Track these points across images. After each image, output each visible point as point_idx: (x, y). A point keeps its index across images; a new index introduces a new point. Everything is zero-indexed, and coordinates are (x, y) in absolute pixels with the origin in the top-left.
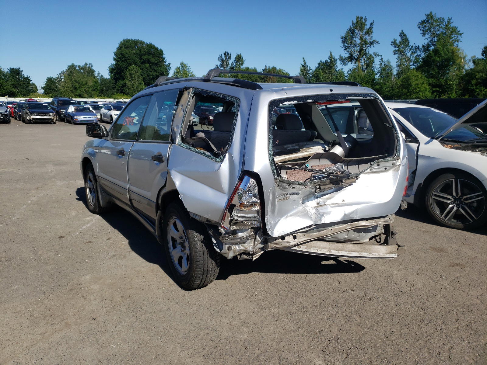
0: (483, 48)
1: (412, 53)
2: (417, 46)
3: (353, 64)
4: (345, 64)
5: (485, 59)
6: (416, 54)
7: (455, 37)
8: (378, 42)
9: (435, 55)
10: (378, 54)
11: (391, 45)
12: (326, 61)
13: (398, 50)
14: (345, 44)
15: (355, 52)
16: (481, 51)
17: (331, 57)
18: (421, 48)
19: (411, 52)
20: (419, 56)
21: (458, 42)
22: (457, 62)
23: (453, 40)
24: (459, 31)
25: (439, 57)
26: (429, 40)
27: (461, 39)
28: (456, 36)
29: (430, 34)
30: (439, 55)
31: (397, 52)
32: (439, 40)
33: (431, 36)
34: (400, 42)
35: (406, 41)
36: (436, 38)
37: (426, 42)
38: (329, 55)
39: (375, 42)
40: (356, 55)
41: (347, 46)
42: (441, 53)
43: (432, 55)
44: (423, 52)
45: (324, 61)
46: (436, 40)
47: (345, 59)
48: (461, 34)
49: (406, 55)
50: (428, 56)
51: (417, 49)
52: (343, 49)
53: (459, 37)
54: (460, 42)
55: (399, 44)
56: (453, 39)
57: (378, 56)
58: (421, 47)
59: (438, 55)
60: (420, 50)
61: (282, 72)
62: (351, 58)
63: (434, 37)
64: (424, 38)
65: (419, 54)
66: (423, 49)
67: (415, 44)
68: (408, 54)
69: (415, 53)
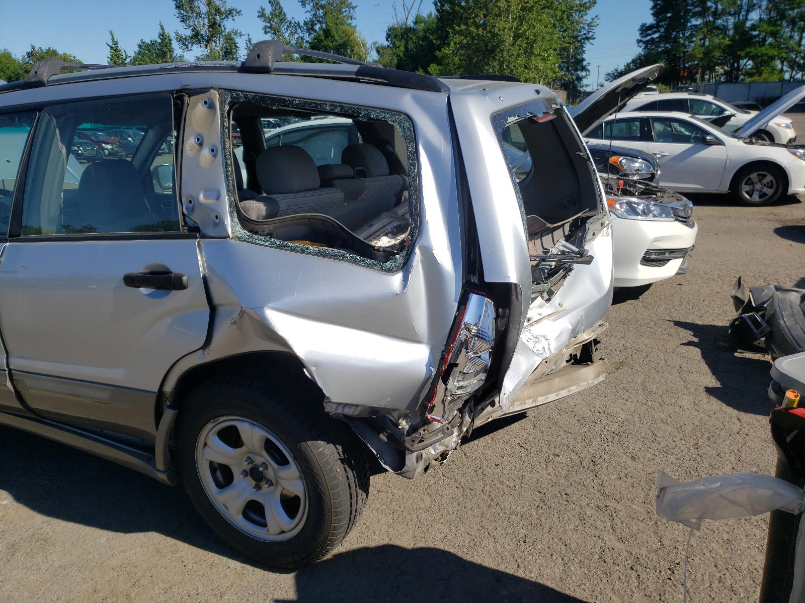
0: (387, 29)
1: (292, 34)
2: (297, 22)
3: (203, 49)
4: (187, 48)
5: (391, 46)
6: (296, 36)
7: (346, 11)
8: (240, 11)
9: (326, 37)
10: (239, 32)
11: (258, 17)
12: (151, 41)
13: (271, 27)
14: (182, 12)
15: (201, 28)
16: (385, 35)
17: (162, 35)
18: (303, 26)
19: (289, 32)
20: (302, 38)
21: (351, 19)
22: (356, 50)
23: (344, 16)
24: (351, 4)
25: (332, 42)
26: (312, 14)
27: (356, 16)
28: (347, 9)
29: (312, 4)
30: (332, 37)
31: (268, 30)
32: (325, 14)
33: (314, 7)
34: (271, 14)
35: (280, 13)
36: (321, 11)
37: (308, 16)
38: (159, 30)
39: (235, 13)
40: (204, 32)
41: (185, 16)
42: (334, 35)
43: (321, 38)
44: (306, 33)
45: (148, 41)
46: (322, 15)
47: (186, 39)
48: (354, 8)
49: (283, 35)
50: (315, 38)
51: (298, 27)
52: (179, 20)
53: (352, 11)
54: (353, 20)
55: (270, 17)
56: (344, 14)
57: (240, 36)
58: (302, 24)
59: (330, 38)
60: (302, 29)
61: (71, 61)
62: (196, 36)
63: (318, 10)
64: (305, 10)
65: (301, 35)
66: (305, 28)
67: (293, 18)
68: (286, 35)
69: (296, 33)
